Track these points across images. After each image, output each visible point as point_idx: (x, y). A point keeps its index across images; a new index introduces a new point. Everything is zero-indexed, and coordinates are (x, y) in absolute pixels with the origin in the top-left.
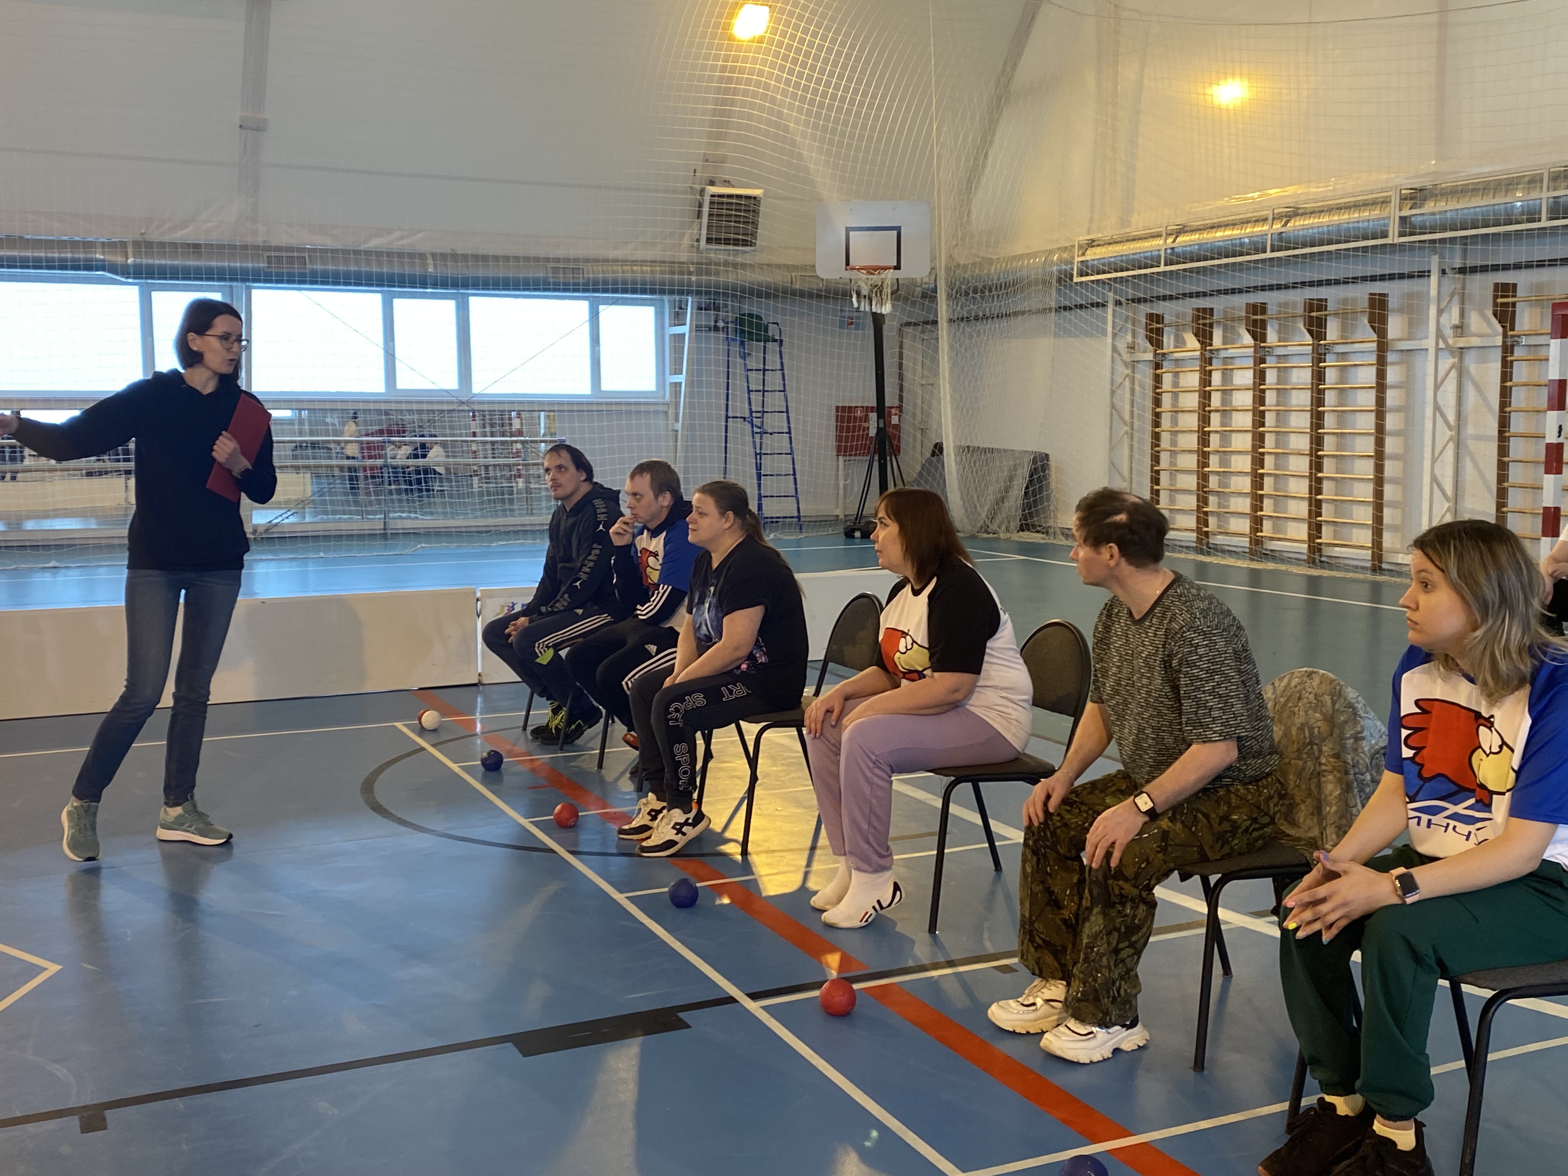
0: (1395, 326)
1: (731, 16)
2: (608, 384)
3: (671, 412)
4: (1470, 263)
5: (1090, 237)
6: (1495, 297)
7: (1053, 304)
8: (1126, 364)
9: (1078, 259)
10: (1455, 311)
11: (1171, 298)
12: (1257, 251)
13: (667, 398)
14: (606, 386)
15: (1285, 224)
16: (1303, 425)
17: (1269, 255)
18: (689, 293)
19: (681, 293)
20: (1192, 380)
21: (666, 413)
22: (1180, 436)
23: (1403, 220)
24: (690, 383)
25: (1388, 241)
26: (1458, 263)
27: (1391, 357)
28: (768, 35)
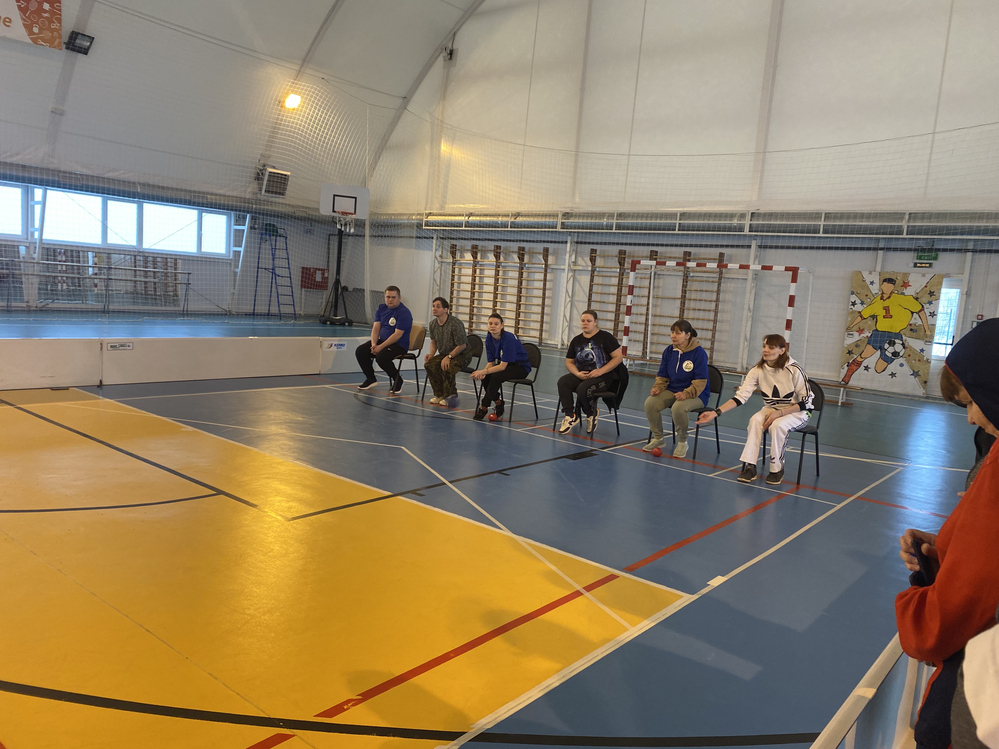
0: (551, 259)
1: (285, 98)
2: (205, 249)
3: (233, 263)
4: (580, 240)
5: (431, 212)
6: (591, 253)
7: (414, 236)
8: (438, 262)
9: (425, 220)
10: (573, 257)
11: (465, 239)
12: (505, 227)
13: (231, 257)
14: (203, 250)
15: (515, 219)
16: (513, 292)
17: (509, 229)
18: (248, 212)
19: (244, 211)
20: (470, 271)
21: (230, 264)
22: (461, 292)
23: (563, 223)
24: (246, 251)
25: (557, 230)
26: (575, 240)
27: (549, 270)
28: (300, 108)
